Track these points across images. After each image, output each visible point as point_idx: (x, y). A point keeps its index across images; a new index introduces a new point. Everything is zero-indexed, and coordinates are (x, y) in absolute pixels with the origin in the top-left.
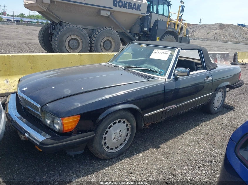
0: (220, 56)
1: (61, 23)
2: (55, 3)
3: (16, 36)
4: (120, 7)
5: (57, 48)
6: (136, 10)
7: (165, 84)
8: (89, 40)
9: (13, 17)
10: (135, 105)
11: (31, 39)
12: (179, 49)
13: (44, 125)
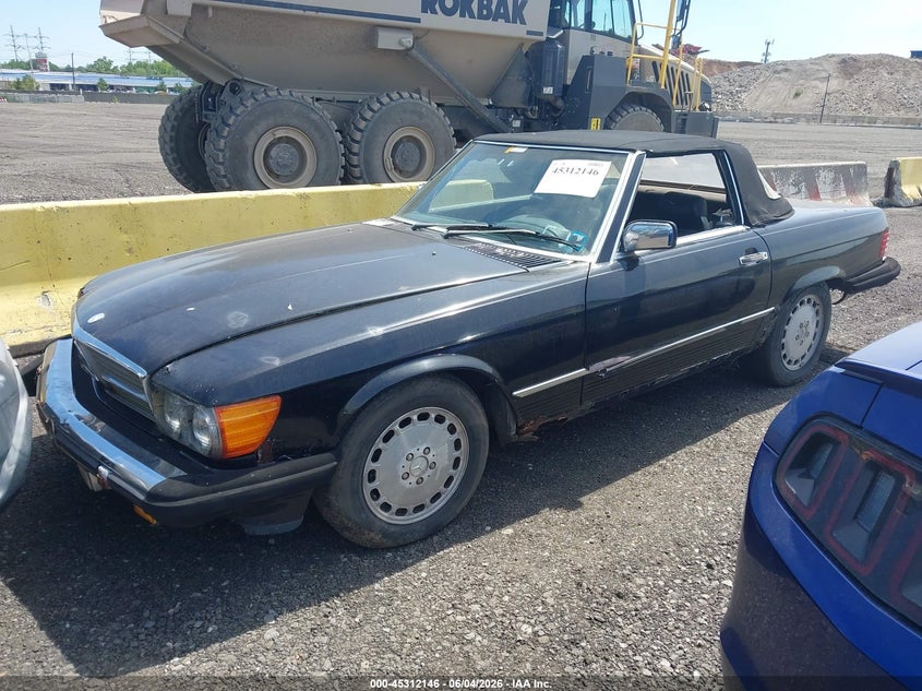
0: (831, 175)
1: (235, 87)
2: (210, 12)
3: (82, 142)
4: (449, 12)
5: (225, 176)
6: (507, 21)
7: (587, 284)
8: (340, 143)
9: (71, 74)
10: (476, 360)
11: (137, 151)
12: (639, 152)
13: (163, 436)
